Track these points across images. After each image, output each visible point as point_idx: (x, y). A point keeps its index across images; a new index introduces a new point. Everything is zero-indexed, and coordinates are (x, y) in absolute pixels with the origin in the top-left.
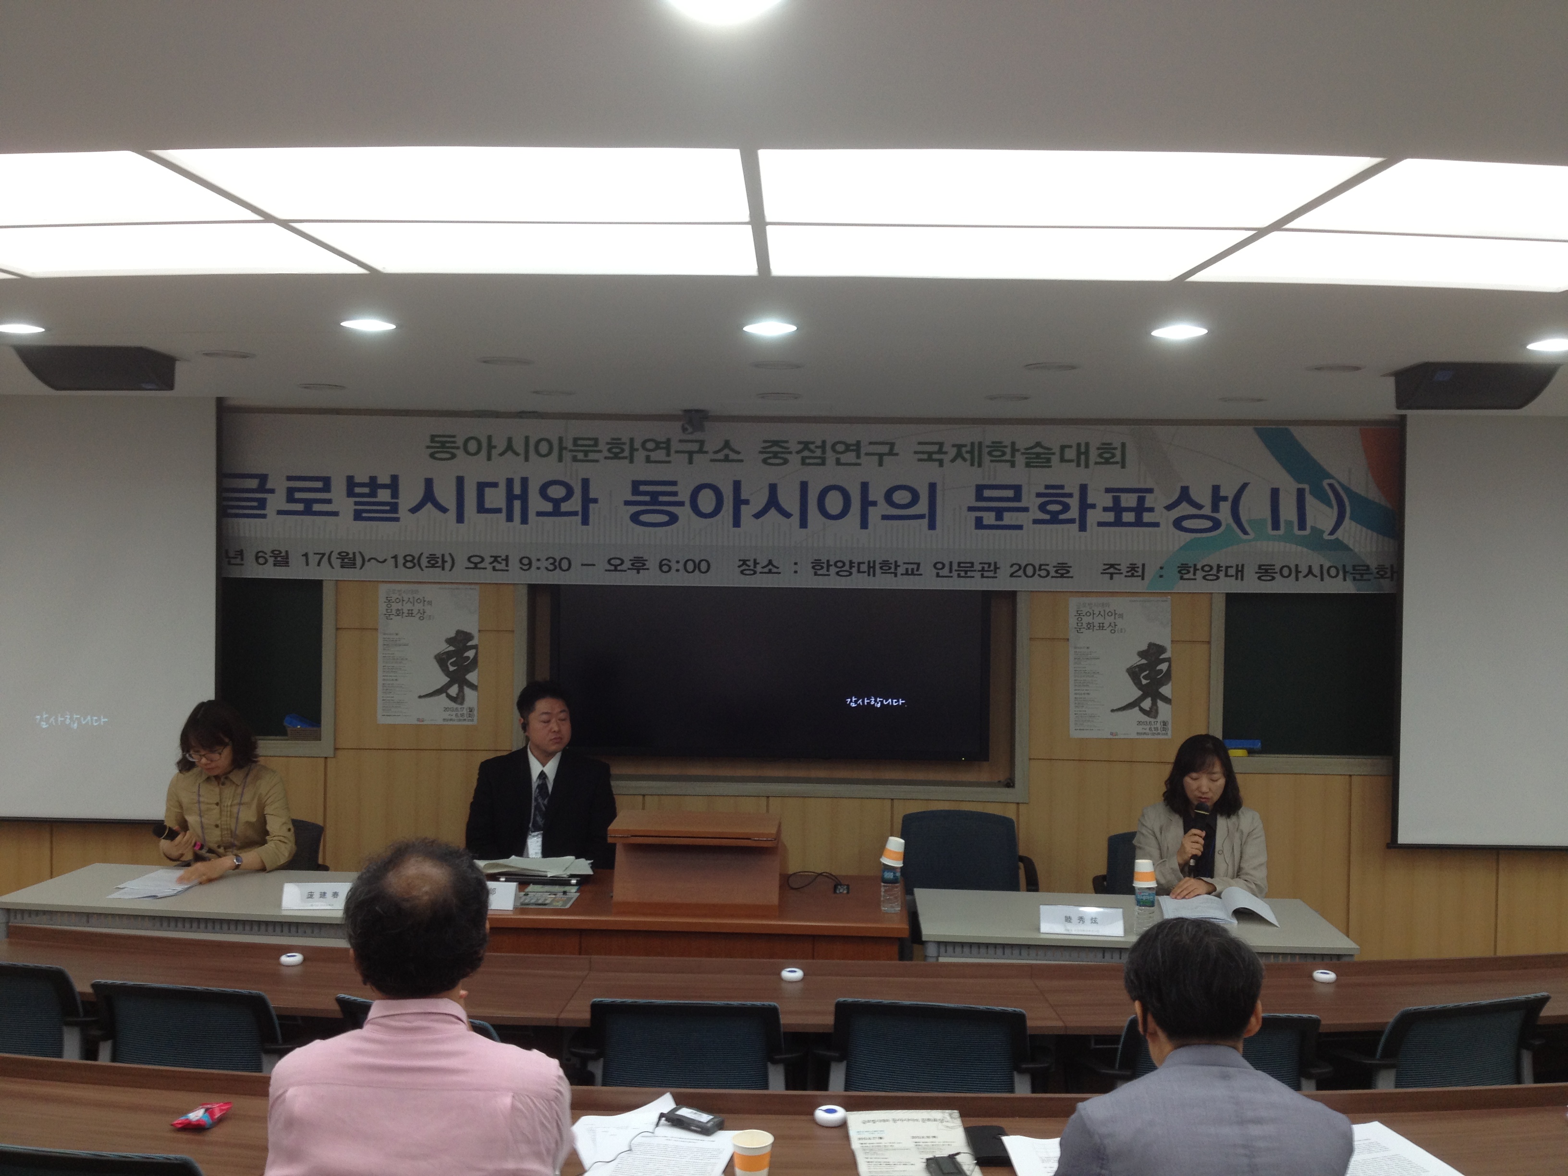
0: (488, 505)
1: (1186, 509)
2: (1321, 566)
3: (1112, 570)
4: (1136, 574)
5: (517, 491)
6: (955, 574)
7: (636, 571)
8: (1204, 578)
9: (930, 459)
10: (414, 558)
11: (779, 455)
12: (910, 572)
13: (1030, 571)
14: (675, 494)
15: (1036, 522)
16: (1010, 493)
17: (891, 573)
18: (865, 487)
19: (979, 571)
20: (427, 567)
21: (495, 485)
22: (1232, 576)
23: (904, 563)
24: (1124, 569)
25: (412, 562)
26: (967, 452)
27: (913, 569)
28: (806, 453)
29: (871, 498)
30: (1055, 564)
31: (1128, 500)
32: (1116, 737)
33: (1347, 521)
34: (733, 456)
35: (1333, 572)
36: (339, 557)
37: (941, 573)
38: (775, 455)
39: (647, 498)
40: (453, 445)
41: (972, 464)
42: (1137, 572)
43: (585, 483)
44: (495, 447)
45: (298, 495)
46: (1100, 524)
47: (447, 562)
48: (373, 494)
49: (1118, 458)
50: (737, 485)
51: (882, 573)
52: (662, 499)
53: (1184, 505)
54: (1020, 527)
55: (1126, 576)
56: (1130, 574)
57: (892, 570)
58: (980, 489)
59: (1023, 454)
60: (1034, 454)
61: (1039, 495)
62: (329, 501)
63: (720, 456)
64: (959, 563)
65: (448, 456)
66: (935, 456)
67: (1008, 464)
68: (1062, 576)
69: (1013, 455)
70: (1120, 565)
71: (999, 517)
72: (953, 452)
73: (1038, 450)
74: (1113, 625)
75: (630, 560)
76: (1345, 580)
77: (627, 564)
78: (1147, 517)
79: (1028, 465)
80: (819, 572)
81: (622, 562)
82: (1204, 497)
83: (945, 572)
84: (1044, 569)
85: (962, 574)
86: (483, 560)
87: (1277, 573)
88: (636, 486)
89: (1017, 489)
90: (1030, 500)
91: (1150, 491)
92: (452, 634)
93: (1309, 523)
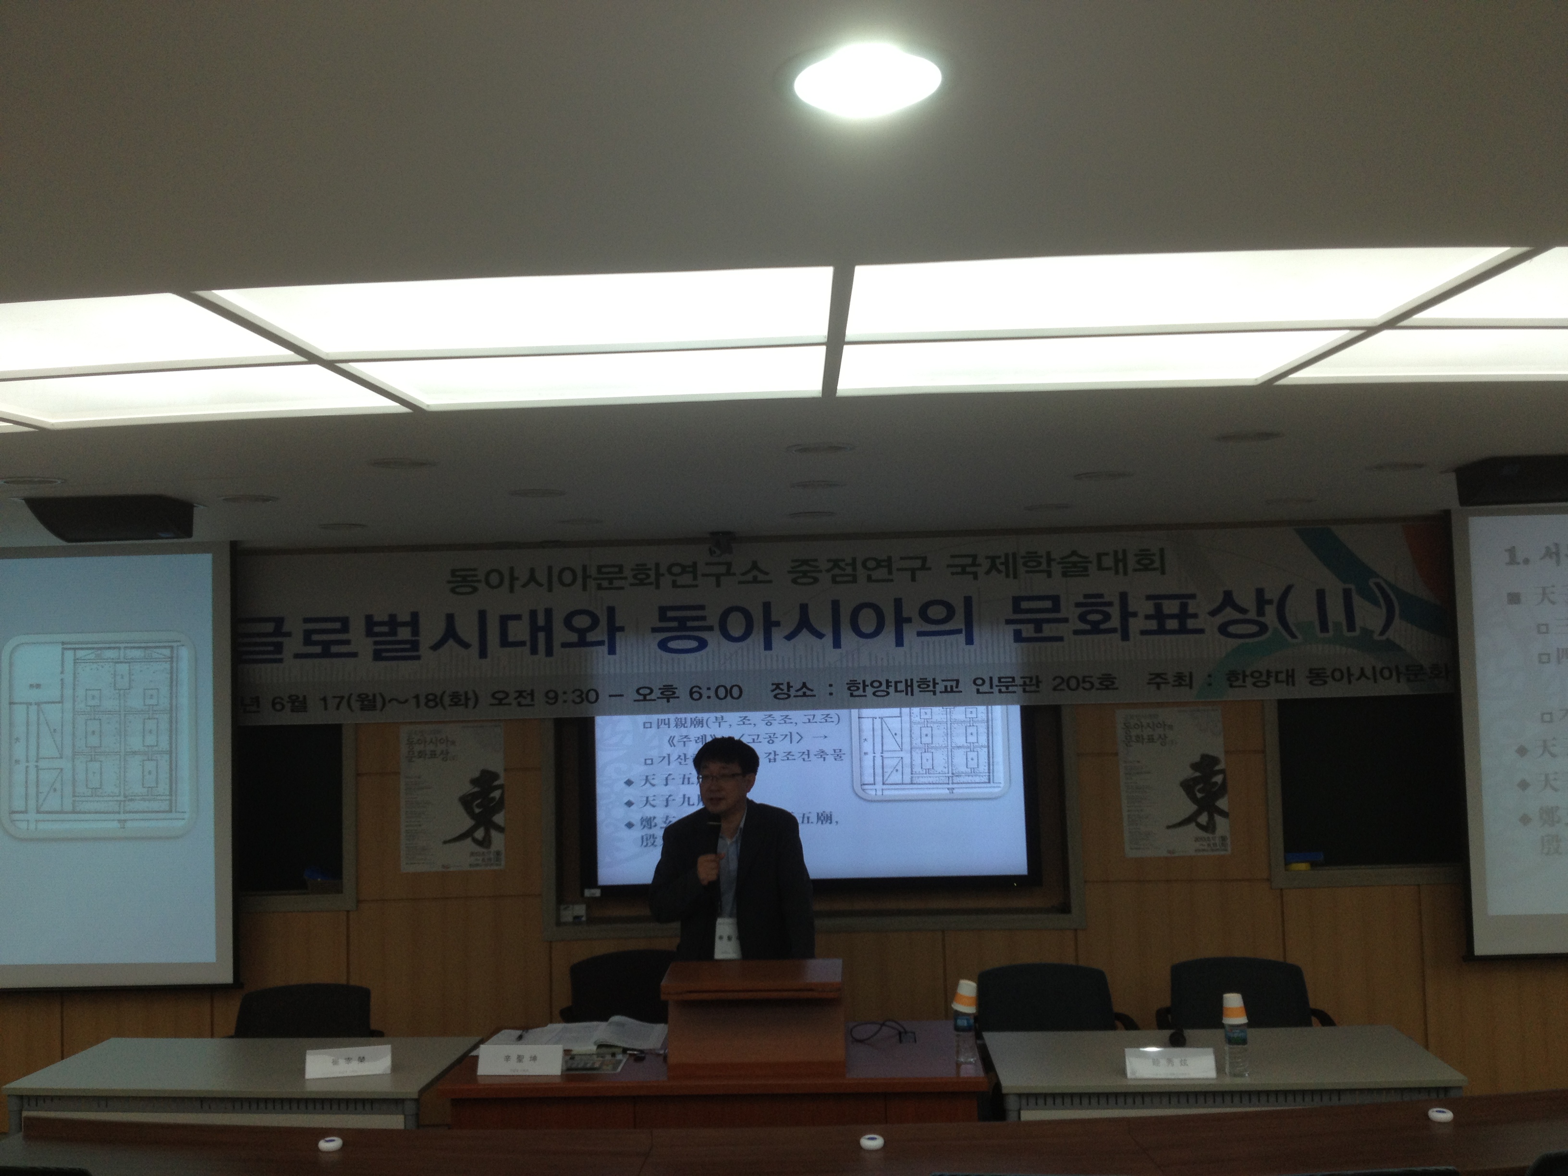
0: (511, 639)
1: (1230, 613)
2: (1374, 668)
3: (1158, 680)
4: (1183, 683)
5: (541, 621)
6: (996, 689)
7: (665, 700)
8: (1254, 684)
9: (964, 572)
10: (436, 696)
11: (809, 574)
12: (949, 689)
13: (1073, 683)
14: (703, 618)
15: (1076, 632)
16: (1048, 604)
17: (930, 691)
18: (898, 603)
19: (1020, 685)
20: (450, 705)
21: (518, 617)
22: (1282, 682)
23: (943, 681)
24: (1171, 679)
25: (434, 701)
26: (1002, 564)
27: (952, 687)
28: (837, 571)
29: (905, 615)
30: (1099, 676)
31: (1171, 607)
32: (1173, 855)
33: (1397, 621)
34: (761, 577)
35: (1386, 673)
36: (358, 699)
37: (982, 689)
38: (805, 574)
39: (674, 624)
40: (475, 579)
41: (1007, 576)
42: (1185, 681)
43: (611, 611)
44: (517, 579)
45: (315, 637)
46: (1144, 633)
47: (469, 699)
48: (394, 633)
49: (1157, 564)
50: (767, 606)
51: (920, 691)
52: (689, 624)
53: (1229, 610)
54: (1060, 639)
55: (1174, 686)
56: (1177, 683)
57: (931, 688)
58: (1016, 601)
59: (1059, 563)
60: (1069, 563)
61: (1078, 605)
62: (347, 642)
63: (749, 577)
64: (1000, 679)
65: (469, 590)
66: (968, 569)
67: (1045, 575)
68: (1107, 688)
69: (1049, 565)
70: (1165, 674)
71: (1039, 629)
72: (986, 564)
73: (1074, 559)
74: (1163, 737)
75: (660, 689)
76: (1399, 681)
77: (657, 693)
78: (1191, 624)
79: (1065, 574)
80: (855, 693)
81: (652, 691)
82: (1247, 600)
83: (985, 688)
84: (1089, 682)
85: (1003, 689)
86: (507, 695)
87: (1328, 677)
88: (663, 612)
89: (1055, 599)
90: (1069, 610)
91: (1193, 596)
92: (477, 774)
93: (1359, 623)
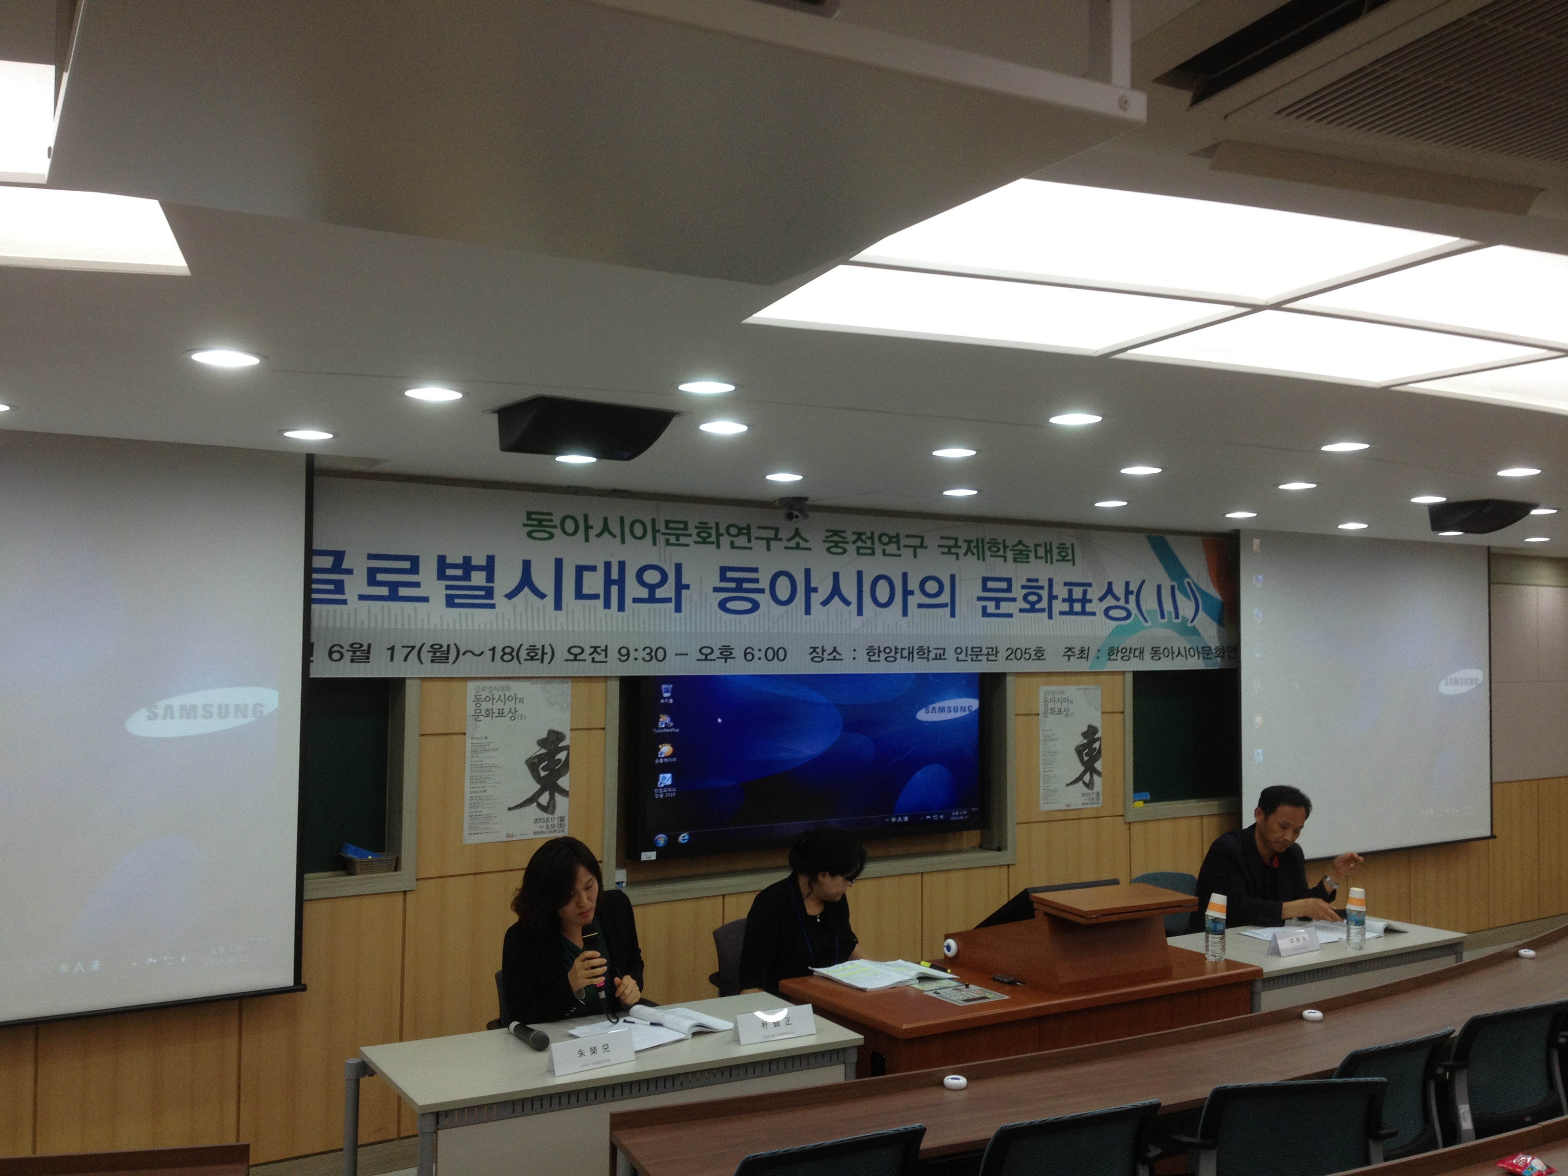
0: (586, 591)
1: (1110, 601)
2: (1185, 648)
3: (1070, 652)
4: (1084, 656)
5: (615, 575)
6: (969, 658)
7: (724, 660)
8: (1122, 658)
9: (949, 553)
10: (513, 650)
11: (840, 545)
12: (938, 657)
13: (1018, 654)
14: (756, 581)
15: (1022, 610)
16: (1004, 585)
17: (925, 658)
18: (905, 576)
19: (986, 655)
20: (525, 660)
21: (593, 569)
22: (1137, 657)
23: (935, 649)
24: (1077, 652)
25: (511, 654)
26: (975, 547)
27: (940, 654)
28: (860, 544)
29: (910, 588)
30: (1035, 649)
31: (1078, 593)
32: (1068, 808)
33: (1200, 613)
34: (803, 544)
35: (1192, 652)
36: (430, 649)
37: (960, 657)
38: (836, 544)
39: (733, 585)
40: (551, 523)
41: (979, 558)
42: (1084, 654)
43: (678, 568)
45: (380, 577)
46: (1062, 613)
47: (546, 653)
48: (467, 577)
49: (1070, 557)
50: (808, 572)
51: (918, 658)
52: (746, 585)
53: (1109, 597)
54: (1011, 615)
55: (1078, 658)
56: (1079, 656)
57: (926, 655)
58: (985, 580)
59: (1011, 550)
60: (1017, 550)
61: (1023, 587)
62: (417, 585)
63: (792, 544)
64: (972, 648)
67: (1002, 559)
68: (1039, 659)
69: (1005, 552)
70: (1074, 648)
71: (998, 607)
72: (965, 546)
73: (1020, 547)
74: (1067, 710)
75: (719, 649)
76: (1197, 657)
77: (717, 653)
78: (1089, 608)
80: (873, 658)
81: (712, 651)
82: (1119, 591)
83: (963, 656)
84: (1028, 653)
86: (583, 651)
87: (1161, 654)
88: (723, 572)
89: (1009, 581)
90: (1017, 591)
91: (1090, 585)
92: (544, 735)
93: (1181, 612)
